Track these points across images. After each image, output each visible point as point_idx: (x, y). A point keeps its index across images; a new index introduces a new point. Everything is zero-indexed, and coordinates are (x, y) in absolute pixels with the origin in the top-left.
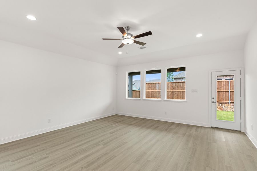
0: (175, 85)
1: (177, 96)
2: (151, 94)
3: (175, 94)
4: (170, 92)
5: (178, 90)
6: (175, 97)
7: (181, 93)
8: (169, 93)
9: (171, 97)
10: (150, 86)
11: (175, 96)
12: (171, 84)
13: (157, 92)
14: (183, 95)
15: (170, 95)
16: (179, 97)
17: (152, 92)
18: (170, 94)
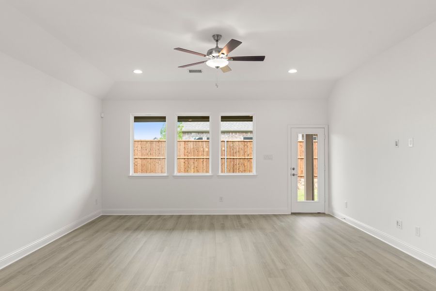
0: (192, 147)
1: (196, 169)
2: (142, 166)
3: (192, 164)
4: (183, 160)
5: (198, 156)
6: (192, 170)
7: (203, 162)
8: (180, 162)
9: (184, 170)
10: (139, 146)
11: (192, 168)
12: (185, 144)
13: (154, 159)
14: (206, 165)
15: (182, 166)
16: (201, 170)
17: (144, 161)
18: (183, 164)
